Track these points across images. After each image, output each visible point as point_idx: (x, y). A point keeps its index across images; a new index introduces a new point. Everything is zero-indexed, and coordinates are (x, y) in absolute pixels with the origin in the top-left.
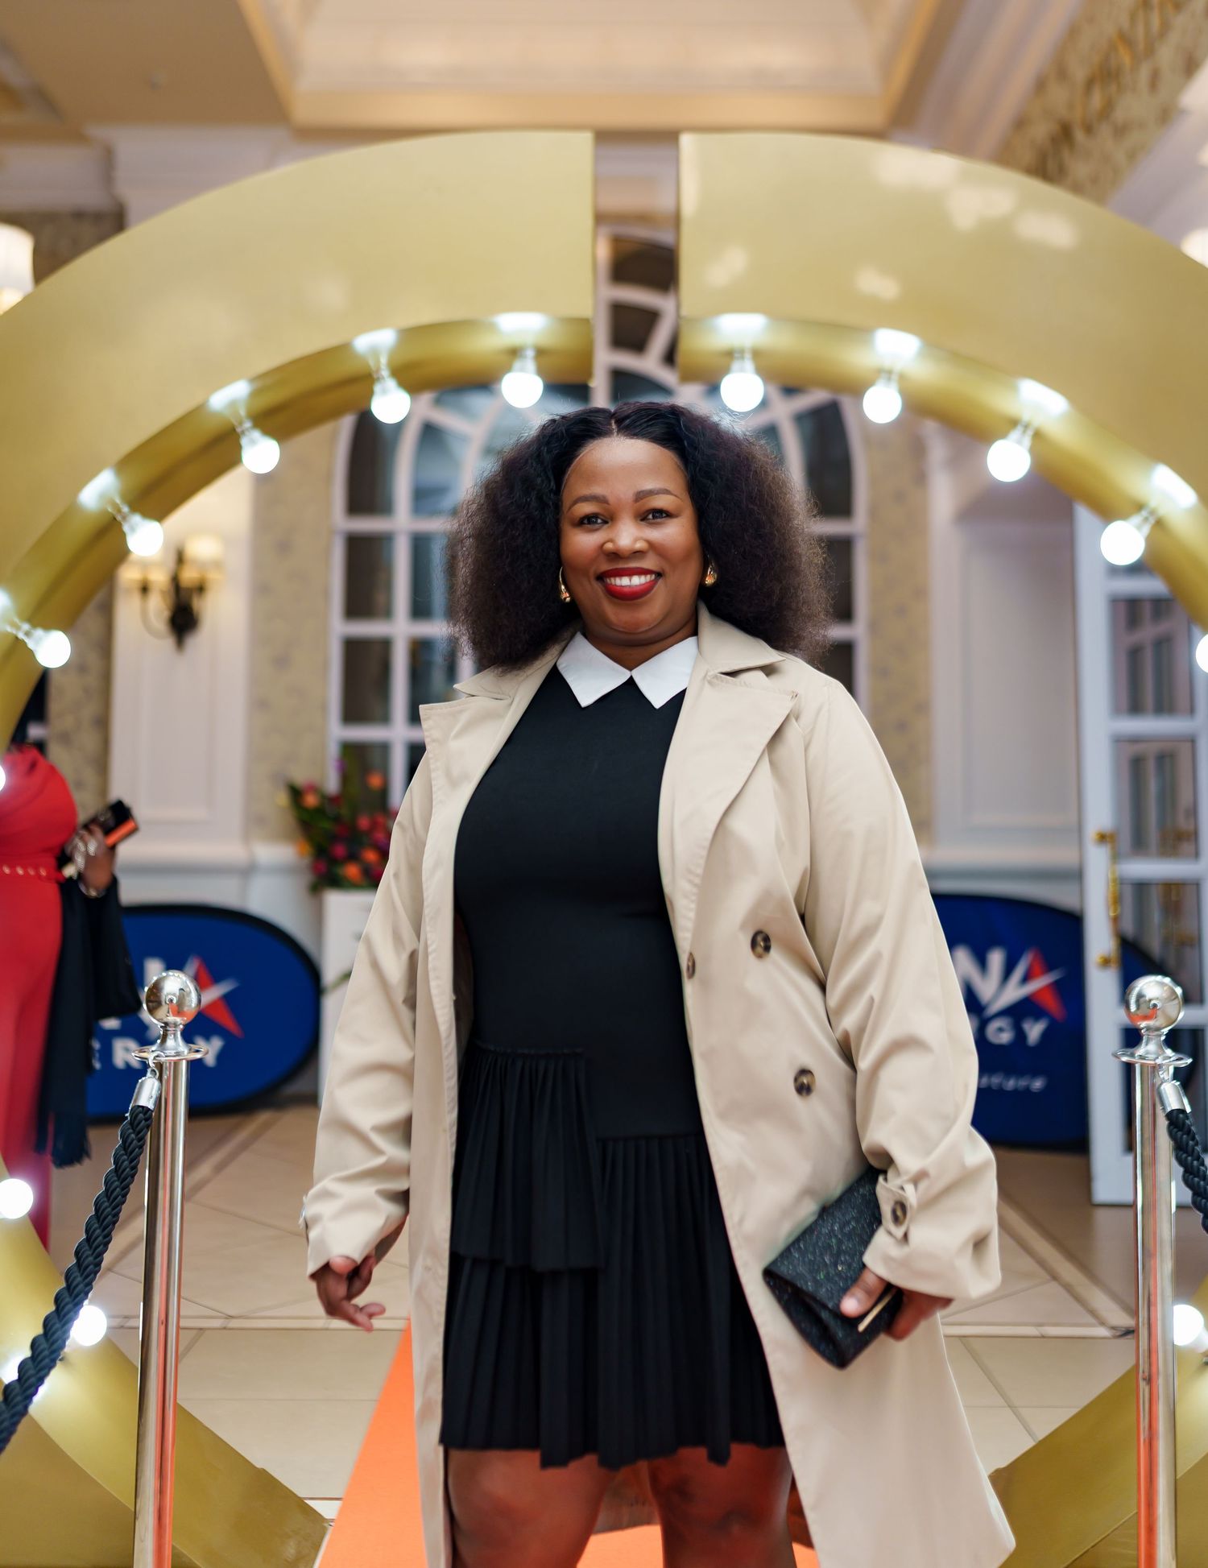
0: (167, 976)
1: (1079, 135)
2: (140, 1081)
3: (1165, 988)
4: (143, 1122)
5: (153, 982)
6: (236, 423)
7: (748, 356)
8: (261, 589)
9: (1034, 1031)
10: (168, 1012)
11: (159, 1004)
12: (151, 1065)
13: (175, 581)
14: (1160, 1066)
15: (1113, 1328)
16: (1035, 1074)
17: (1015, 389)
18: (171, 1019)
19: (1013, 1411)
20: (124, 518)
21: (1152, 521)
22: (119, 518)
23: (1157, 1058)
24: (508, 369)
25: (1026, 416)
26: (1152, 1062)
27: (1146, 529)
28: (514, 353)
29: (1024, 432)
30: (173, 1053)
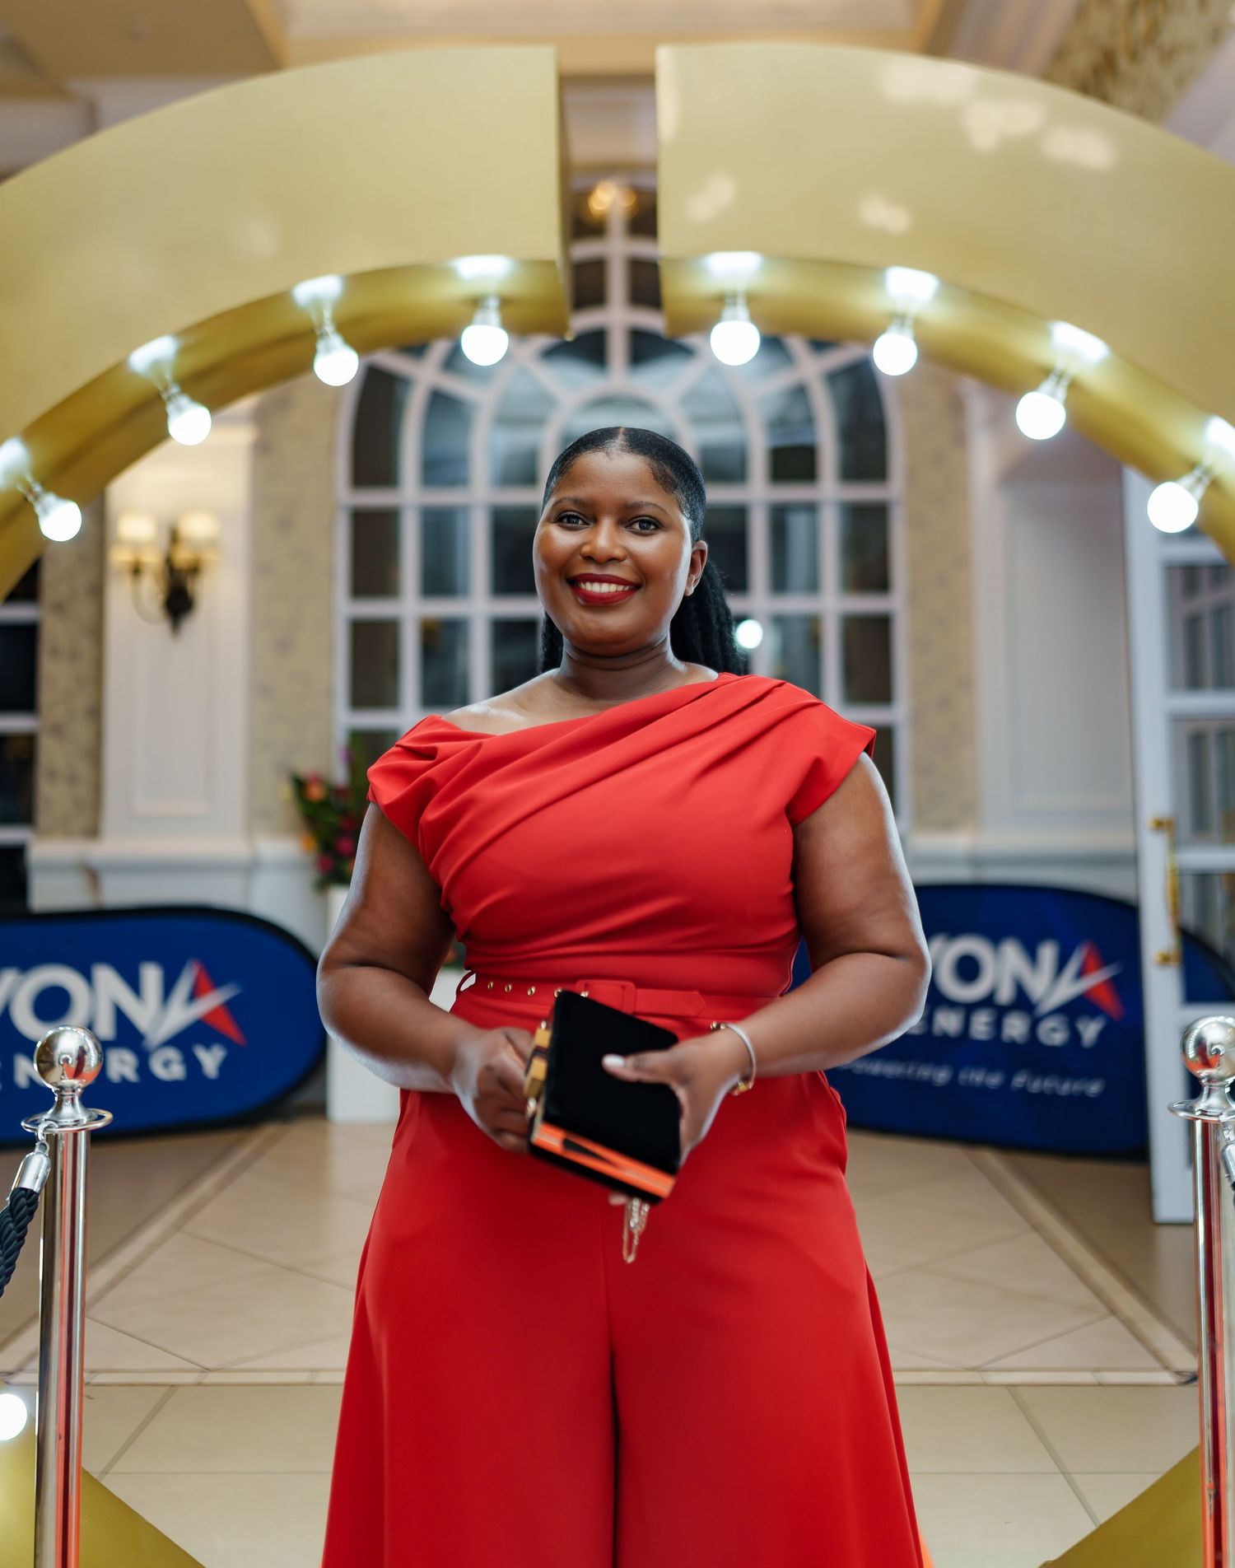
0: (64, 1031)
1: (1123, 63)
2: (27, 1156)
3: (1229, 1030)
4: (25, 1208)
5: (47, 1036)
6: (160, 388)
7: (741, 301)
8: (261, 569)
9: (1090, 1031)
10: (63, 1074)
11: (52, 1065)
12: (40, 1137)
13: (169, 563)
14: (1225, 1124)
15: (1178, 1373)
16: (1091, 1076)
17: (1047, 334)
18: (68, 1082)
19: (1065, 1478)
20: (37, 497)
21: (1206, 481)
22: (30, 498)
23: (1221, 1114)
24: (468, 321)
25: (1060, 363)
26: (1216, 1119)
27: (1200, 491)
28: (476, 303)
29: (1058, 382)
30: (70, 1122)
